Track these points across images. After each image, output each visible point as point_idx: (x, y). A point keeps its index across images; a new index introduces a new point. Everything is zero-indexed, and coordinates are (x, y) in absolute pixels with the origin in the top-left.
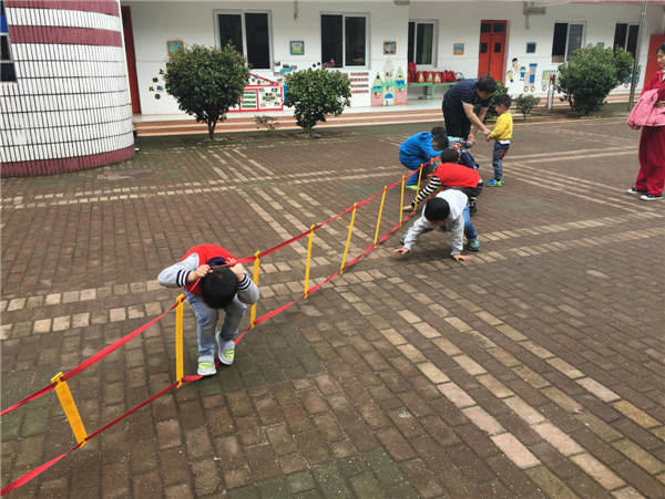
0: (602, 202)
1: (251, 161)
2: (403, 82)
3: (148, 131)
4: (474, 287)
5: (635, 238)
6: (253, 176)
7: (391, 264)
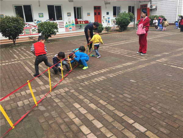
0: (131, 57)
1: (27, 51)
2: (74, 24)
4: (97, 90)
5: (141, 67)
6: (27, 57)
7: (71, 85)
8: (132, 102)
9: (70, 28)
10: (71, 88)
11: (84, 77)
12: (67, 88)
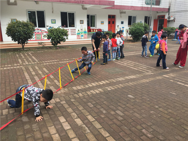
1: (33, 57)
2: (86, 32)
6: (31, 62)
7: (64, 95)
8: (123, 120)
9: (82, 36)
10: (62, 98)
11: (81, 88)
12: (59, 99)
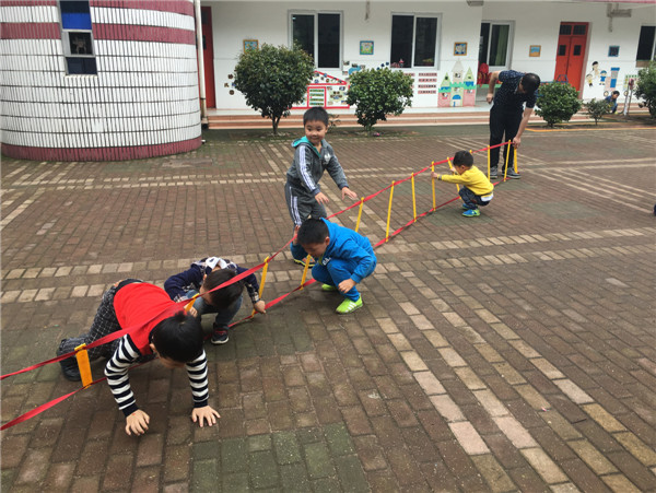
2: (472, 83)
3: (219, 124)
4: (483, 286)
7: (408, 259)
10: (405, 266)
11: (455, 247)
12: (396, 265)
